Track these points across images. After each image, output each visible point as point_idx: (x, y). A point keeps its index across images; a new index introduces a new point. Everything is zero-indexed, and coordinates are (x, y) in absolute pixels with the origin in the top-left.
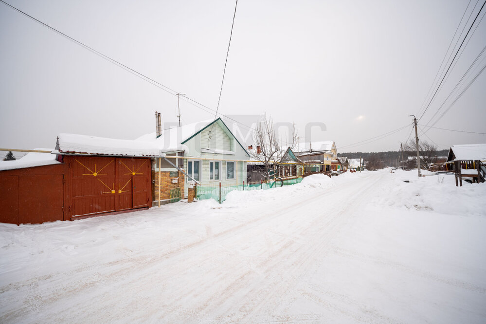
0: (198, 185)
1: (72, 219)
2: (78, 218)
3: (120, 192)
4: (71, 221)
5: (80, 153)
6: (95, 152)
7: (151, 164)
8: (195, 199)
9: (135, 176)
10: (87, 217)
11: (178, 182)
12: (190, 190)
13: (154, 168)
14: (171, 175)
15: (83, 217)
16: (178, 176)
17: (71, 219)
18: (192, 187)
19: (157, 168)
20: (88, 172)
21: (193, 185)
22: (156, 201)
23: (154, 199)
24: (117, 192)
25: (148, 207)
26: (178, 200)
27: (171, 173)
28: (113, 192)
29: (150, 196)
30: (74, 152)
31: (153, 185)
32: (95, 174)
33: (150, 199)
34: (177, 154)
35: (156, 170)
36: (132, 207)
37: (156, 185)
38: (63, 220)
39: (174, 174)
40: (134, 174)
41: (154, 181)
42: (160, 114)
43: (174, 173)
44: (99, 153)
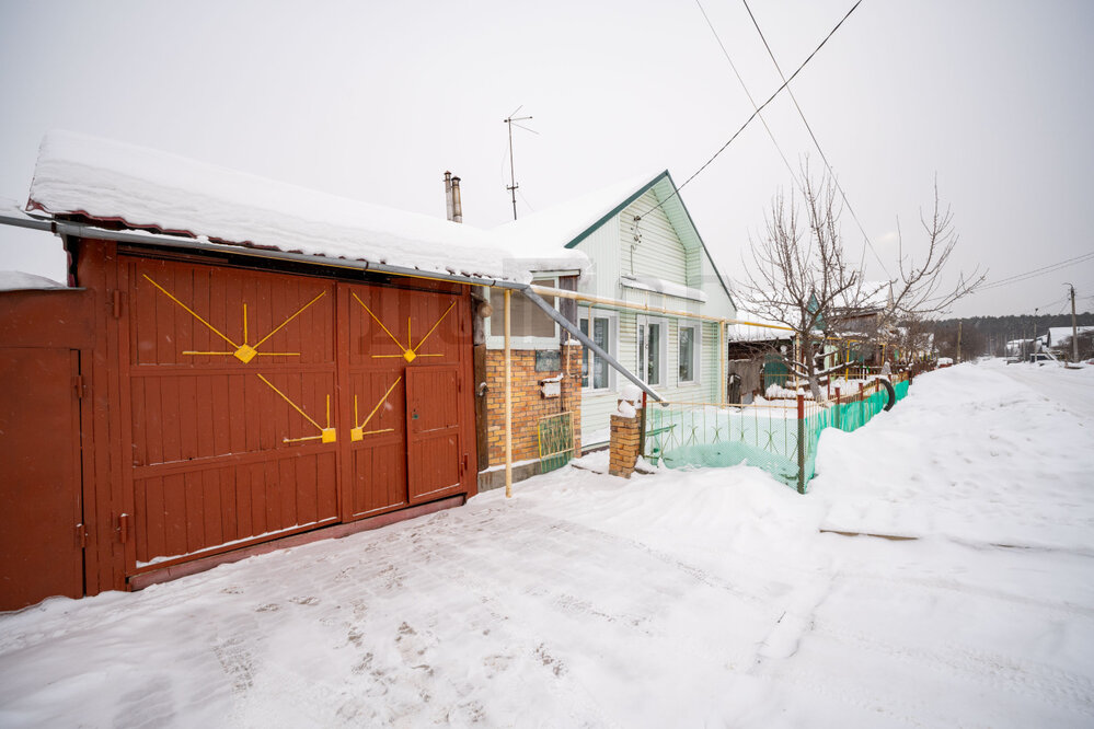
0: (657, 406)
1: (135, 578)
2: (167, 573)
3: (357, 434)
4: (133, 590)
5: (154, 229)
6: (235, 232)
7: (473, 319)
8: (642, 463)
9: (414, 364)
10: (209, 560)
11: (562, 393)
12: (618, 424)
13: (483, 336)
14: (540, 364)
15: (193, 565)
16: (562, 369)
17: (127, 583)
18: (631, 412)
19: (493, 333)
20: (212, 341)
21: (631, 403)
22: (490, 469)
23: (483, 462)
24: (343, 434)
25: (463, 497)
26: (561, 462)
27: (537, 355)
28: (329, 435)
29: (469, 451)
30: (118, 224)
31: (480, 402)
32: (246, 353)
33: (472, 461)
34: (557, 282)
35: (492, 342)
36: (407, 498)
37: (490, 403)
38: (85, 593)
39: (549, 362)
40: (410, 356)
41: (485, 389)
42: (459, 179)
43: (550, 355)
44: (257, 241)
